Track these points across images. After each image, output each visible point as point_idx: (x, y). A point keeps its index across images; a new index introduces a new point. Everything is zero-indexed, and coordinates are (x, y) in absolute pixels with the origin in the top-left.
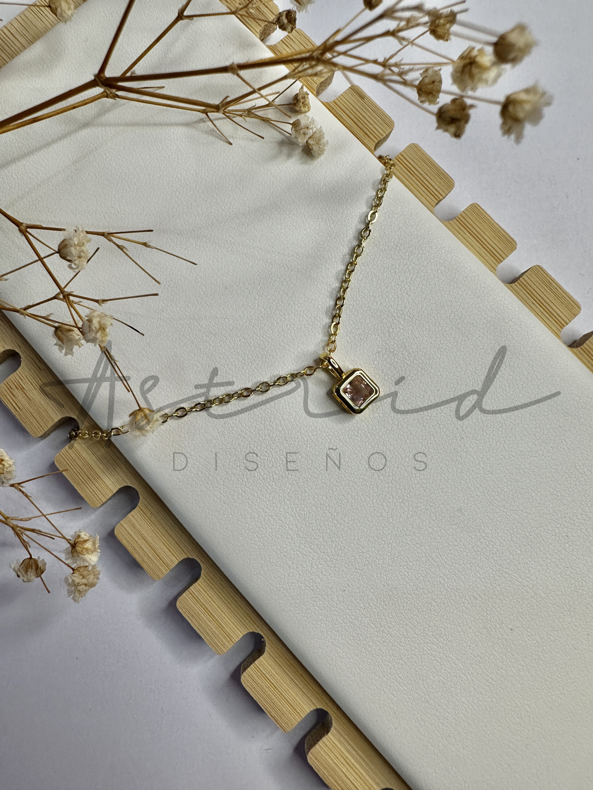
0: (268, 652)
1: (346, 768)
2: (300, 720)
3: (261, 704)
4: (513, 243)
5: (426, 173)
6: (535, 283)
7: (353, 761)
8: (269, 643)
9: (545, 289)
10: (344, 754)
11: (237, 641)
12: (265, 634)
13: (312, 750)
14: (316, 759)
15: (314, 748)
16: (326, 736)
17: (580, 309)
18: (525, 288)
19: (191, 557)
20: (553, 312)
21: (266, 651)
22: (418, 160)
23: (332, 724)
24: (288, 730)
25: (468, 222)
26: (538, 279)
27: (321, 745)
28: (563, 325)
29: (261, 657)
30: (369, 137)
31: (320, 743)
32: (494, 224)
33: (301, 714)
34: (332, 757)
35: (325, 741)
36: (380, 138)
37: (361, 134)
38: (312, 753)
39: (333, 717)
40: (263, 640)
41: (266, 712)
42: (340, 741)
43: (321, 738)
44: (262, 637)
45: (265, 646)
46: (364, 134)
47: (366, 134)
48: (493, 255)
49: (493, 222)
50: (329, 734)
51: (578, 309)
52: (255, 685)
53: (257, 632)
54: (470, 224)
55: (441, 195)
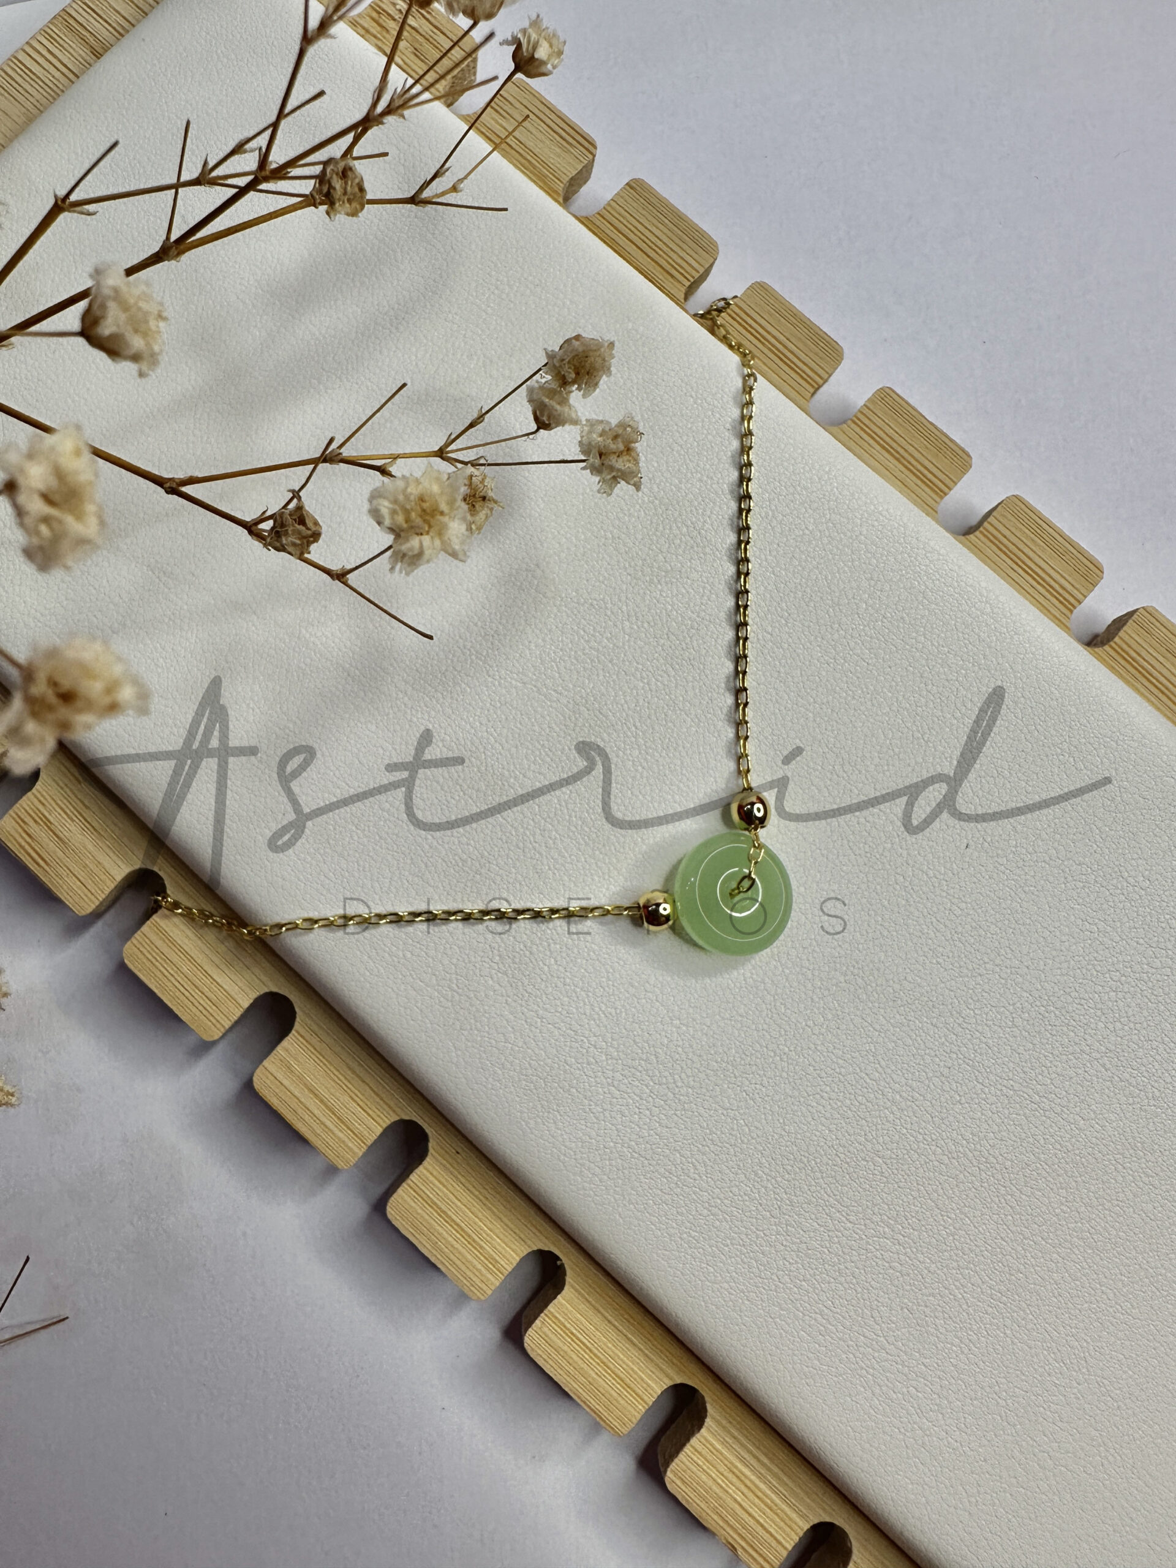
1: (742, 1493)
5: (789, 337)
6: (1013, 530)
10: (736, 1467)
18: (994, 541)
19: (406, 1118)
20: (1052, 583)
23: (706, 1411)
25: (875, 424)
34: (714, 1475)
40: (559, 1263)
41: (579, 1401)
42: (724, 1443)
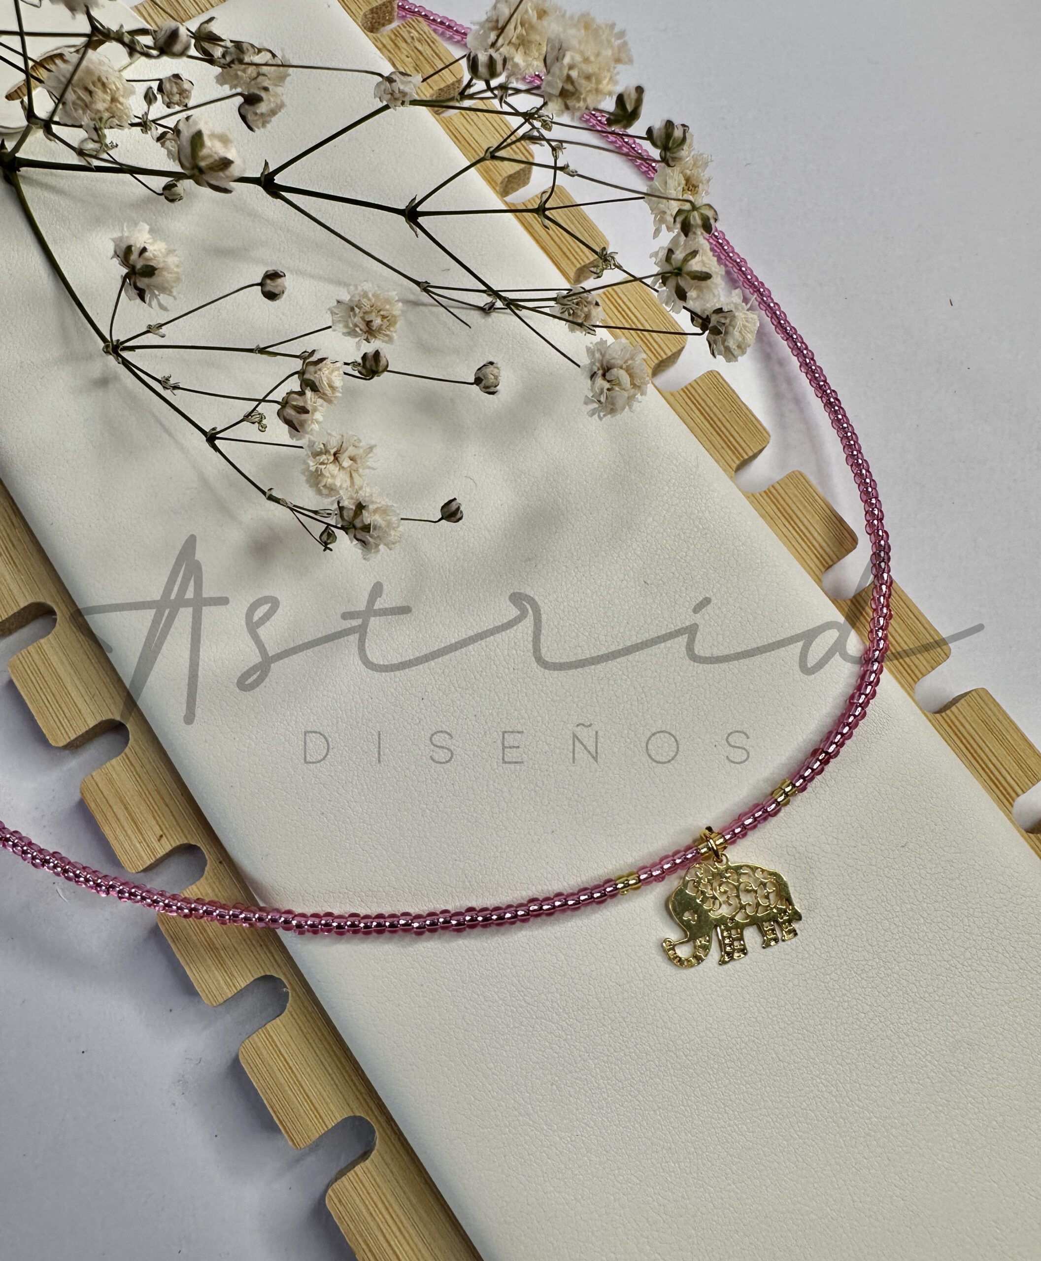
0: (291, 1013)
2: (323, 1132)
3: (264, 1096)
4: (765, 434)
7: (400, 1212)
8: (292, 996)
9: (805, 507)
11: (243, 986)
12: (289, 981)
13: (336, 1186)
14: (340, 1201)
15: (339, 1182)
16: (362, 1164)
17: (857, 544)
21: (286, 1010)
22: (636, 299)
24: (301, 1145)
26: (796, 492)
27: (352, 1178)
28: (827, 563)
29: (278, 1019)
30: (569, 259)
31: (351, 1174)
32: (740, 403)
33: (327, 1122)
35: (359, 1173)
36: (584, 262)
37: (557, 253)
38: (333, 1190)
39: (377, 1134)
43: (354, 1167)
44: (285, 987)
45: (287, 1001)
46: (561, 253)
47: (564, 253)
48: (734, 450)
49: (737, 400)
50: (367, 1161)
51: (854, 544)
52: (258, 1061)
53: (277, 976)
54: (703, 400)
55: (665, 353)
